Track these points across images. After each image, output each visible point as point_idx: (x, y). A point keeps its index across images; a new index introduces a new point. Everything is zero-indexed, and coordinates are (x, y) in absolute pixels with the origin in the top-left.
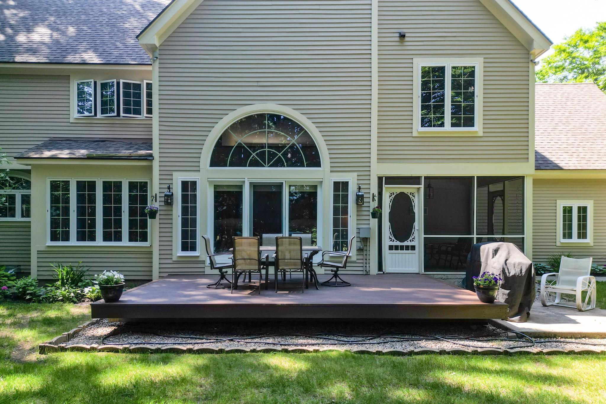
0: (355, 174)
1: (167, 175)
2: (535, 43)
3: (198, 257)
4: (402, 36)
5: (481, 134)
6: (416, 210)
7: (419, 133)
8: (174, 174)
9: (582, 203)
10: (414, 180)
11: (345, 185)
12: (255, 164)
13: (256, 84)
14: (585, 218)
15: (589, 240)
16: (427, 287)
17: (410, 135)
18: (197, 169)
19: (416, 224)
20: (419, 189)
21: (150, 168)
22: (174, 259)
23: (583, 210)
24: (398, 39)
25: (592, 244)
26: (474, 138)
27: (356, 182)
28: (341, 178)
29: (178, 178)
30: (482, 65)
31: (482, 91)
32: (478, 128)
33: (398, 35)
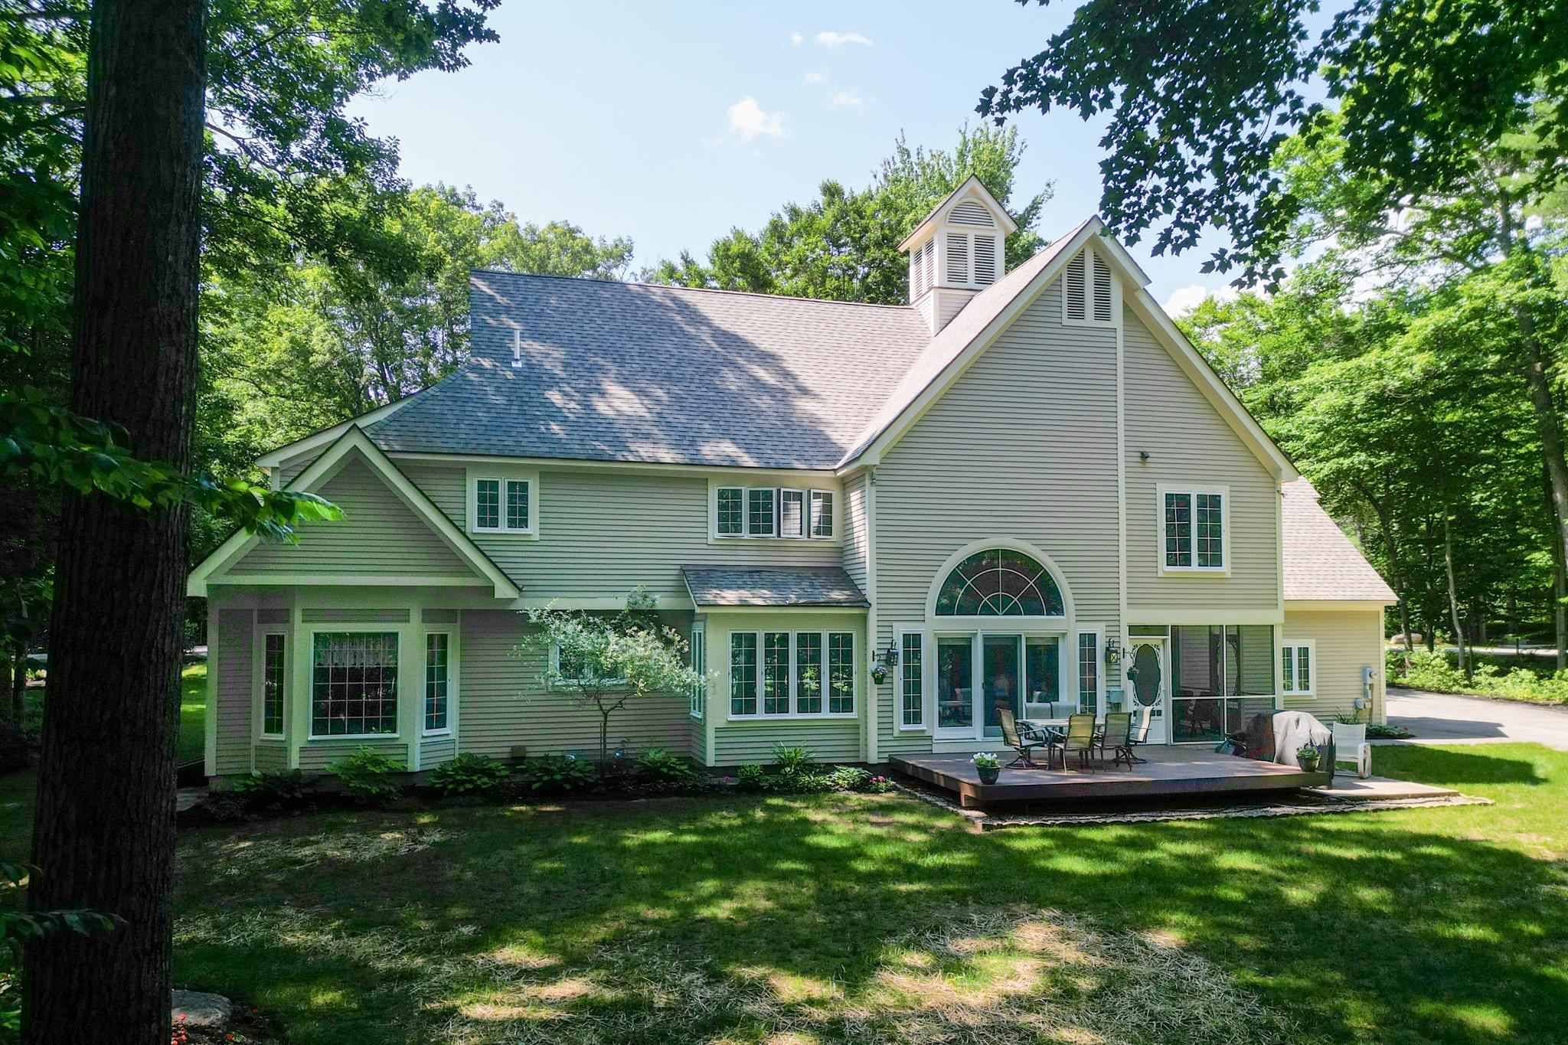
0: (1104, 624)
1: (886, 627)
2: (1283, 473)
3: (924, 731)
4: (1144, 456)
5: (1229, 575)
6: (1161, 667)
7: (1165, 572)
8: (895, 624)
9: (1303, 643)
10: (1160, 630)
11: (1092, 637)
12: (988, 611)
13: (989, 513)
14: (1306, 662)
15: (1312, 692)
16: (1171, 760)
17: (1154, 575)
18: (921, 618)
19: (1162, 683)
20: (1164, 641)
21: (864, 618)
22: (896, 734)
23: (1304, 652)
24: (1139, 460)
25: (1315, 698)
26: (1222, 579)
27: (1104, 634)
28: (1087, 628)
29: (900, 630)
30: (1228, 494)
31: (1229, 525)
32: (1226, 568)
33: (1139, 454)
